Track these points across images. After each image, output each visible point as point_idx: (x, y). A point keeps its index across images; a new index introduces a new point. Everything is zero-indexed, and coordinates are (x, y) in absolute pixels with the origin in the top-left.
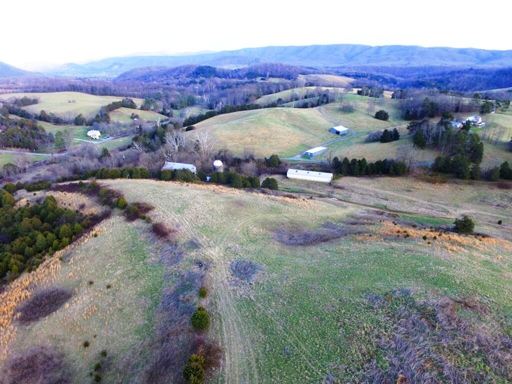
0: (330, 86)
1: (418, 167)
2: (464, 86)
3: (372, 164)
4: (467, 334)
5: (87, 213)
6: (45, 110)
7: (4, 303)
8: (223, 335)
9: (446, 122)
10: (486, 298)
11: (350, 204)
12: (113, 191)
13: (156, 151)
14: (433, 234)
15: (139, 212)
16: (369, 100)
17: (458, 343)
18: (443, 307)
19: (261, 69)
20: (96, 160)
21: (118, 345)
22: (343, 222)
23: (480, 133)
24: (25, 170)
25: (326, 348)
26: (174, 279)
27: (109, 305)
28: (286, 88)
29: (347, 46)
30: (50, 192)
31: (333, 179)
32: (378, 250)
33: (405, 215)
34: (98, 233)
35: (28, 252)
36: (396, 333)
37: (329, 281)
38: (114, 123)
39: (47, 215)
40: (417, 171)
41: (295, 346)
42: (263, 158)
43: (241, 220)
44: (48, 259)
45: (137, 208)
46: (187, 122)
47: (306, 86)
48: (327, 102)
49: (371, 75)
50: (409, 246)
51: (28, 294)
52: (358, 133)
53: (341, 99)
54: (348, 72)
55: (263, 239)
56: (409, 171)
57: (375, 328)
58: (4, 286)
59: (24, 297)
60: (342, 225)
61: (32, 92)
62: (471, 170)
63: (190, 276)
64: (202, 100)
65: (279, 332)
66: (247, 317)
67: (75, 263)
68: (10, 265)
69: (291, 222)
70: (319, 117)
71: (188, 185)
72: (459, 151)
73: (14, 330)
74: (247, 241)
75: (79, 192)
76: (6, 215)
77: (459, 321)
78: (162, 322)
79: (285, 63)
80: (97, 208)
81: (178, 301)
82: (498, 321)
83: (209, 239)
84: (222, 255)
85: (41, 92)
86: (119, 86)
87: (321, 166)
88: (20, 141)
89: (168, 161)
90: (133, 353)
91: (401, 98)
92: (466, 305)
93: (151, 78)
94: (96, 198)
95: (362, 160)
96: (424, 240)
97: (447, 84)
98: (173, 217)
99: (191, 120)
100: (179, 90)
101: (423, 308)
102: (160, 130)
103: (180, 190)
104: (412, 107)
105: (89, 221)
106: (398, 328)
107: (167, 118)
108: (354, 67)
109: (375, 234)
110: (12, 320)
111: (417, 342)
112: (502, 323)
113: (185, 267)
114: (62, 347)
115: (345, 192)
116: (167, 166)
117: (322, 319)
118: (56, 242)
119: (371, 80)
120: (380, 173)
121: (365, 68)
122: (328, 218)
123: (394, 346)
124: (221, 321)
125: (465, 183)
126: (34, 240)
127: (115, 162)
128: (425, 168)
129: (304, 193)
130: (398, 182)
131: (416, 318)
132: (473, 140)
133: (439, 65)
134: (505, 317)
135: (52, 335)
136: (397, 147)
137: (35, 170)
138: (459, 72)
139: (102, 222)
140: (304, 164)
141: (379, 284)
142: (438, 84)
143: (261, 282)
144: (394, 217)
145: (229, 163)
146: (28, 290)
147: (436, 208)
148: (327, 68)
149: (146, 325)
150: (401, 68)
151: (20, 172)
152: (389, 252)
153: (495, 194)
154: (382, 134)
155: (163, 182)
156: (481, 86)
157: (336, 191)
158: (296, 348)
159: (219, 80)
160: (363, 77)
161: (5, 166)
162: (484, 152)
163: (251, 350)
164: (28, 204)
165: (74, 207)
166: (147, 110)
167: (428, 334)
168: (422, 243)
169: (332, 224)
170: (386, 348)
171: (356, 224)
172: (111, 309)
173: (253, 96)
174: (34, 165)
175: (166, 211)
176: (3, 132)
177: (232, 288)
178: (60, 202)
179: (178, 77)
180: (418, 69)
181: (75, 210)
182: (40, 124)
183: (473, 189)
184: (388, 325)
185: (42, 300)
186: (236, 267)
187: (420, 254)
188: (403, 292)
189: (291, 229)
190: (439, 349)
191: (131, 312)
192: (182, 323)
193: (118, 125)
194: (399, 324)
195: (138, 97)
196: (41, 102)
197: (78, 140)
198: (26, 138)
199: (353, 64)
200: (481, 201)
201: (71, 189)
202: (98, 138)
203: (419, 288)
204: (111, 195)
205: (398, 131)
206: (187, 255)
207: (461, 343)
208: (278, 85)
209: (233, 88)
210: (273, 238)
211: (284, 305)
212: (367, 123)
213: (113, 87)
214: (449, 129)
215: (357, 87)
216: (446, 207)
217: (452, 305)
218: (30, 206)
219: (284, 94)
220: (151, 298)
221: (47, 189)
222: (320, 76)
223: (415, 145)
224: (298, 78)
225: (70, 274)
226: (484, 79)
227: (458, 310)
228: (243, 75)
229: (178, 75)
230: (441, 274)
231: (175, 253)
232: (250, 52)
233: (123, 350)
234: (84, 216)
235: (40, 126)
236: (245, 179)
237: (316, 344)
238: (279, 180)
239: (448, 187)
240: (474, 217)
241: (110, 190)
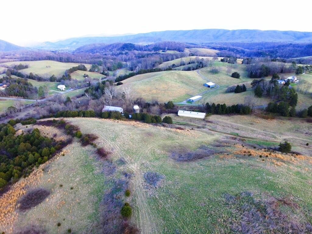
0: (204, 56)
1: (257, 109)
2: (286, 55)
3: (229, 107)
4: (285, 222)
5: (58, 140)
6: (32, 72)
7: (10, 198)
8: (140, 220)
9: (275, 81)
10: (297, 198)
11: (216, 132)
12: (73, 126)
13: (99, 99)
14: (266, 154)
15: (89, 141)
16: (228, 66)
17: (279, 228)
18: (271, 204)
19: (162, 45)
20: (63, 104)
21: (78, 226)
22: (211, 145)
23: (296, 87)
24: (20, 110)
25: (200, 230)
26: (111, 184)
27: (72, 200)
28: (177, 58)
29: (215, 30)
30: (36, 125)
31: (206, 116)
32: (232, 165)
33: (249, 139)
34: (65, 153)
35: (24, 165)
36: (242, 221)
37: (203, 186)
38: (74, 80)
39: (35, 140)
40: (257, 112)
41: (182, 229)
42: (164, 103)
43: (150, 145)
44: (35, 170)
45: (88, 138)
46: (117, 80)
47: (190, 56)
48: (202, 67)
49: (229, 48)
50: (251, 162)
51: (24, 192)
52: (221, 86)
53: (211, 65)
54: (216, 46)
55: (163, 157)
56: (252, 111)
57: (229, 217)
58: (10, 186)
59: (22, 194)
60: (211, 147)
61: (25, 60)
62: (290, 111)
63: (120, 183)
64: (127, 65)
65: (173, 219)
66: (154, 209)
67: (52, 173)
68: (13, 173)
69: (180, 146)
70: (197, 77)
71: (118, 122)
72: (283, 99)
73: (16, 215)
74: (154, 158)
75: (53, 126)
76: (10, 140)
77: (280, 214)
78: (103, 212)
79: (177, 41)
80: (64, 136)
81: (113, 198)
82: (304, 214)
83: (131, 158)
84: (139, 168)
85: (30, 61)
86: (77, 57)
87: (198, 108)
88: (18, 92)
89: (106, 105)
90: (87, 231)
91: (247, 63)
92: (285, 203)
93: (95, 51)
94: (63, 130)
95: (223, 105)
96: (260, 158)
97: (276, 54)
98: (109, 143)
99: (120, 78)
100: (112, 59)
101: (259, 205)
102: (101, 85)
103: (113, 125)
104: (254, 70)
105: (59, 145)
106: (243, 218)
107: (105, 76)
108: (219, 43)
109: (231, 153)
110: (15, 208)
111: (254, 227)
112: (307, 214)
113: (117, 176)
114: (45, 225)
115: (213, 124)
116: (105, 108)
117: (198, 211)
118: (40, 159)
119: (229, 51)
120: (234, 112)
121: (226, 44)
122: (202, 142)
123: (240, 229)
124: (138, 212)
125: (286, 119)
126: (27, 157)
127: (74, 105)
128: (262, 109)
129: (188, 125)
130: (246, 118)
131: (254, 211)
132: (291, 92)
133: (271, 41)
134: (309, 210)
135: (39, 219)
136: (244, 96)
137: (26, 110)
138: (283, 46)
139: (67, 146)
140: (188, 107)
141: (232, 189)
142: (270, 54)
143: (162, 186)
144: (243, 141)
145: (143, 106)
146: (24, 189)
147: (268, 135)
148: (203, 43)
149: (94, 213)
150: (248, 43)
151: (18, 111)
152: (239, 167)
153: (304, 125)
154: (235, 88)
155: (103, 119)
156: (297, 55)
157: (208, 124)
158: (183, 230)
159: (136, 52)
160: (224, 49)
161: (9, 108)
162: (298, 99)
163: (156, 231)
164: (23, 133)
165: (50, 136)
166: (93, 71)
167: (261, 221)
168: (259, 160)
169: (205, 146)
170: (236, 230)
171: (219, 146)
172: (73, 202)
173: (157, 63)
174: (26, 107)
175: (105, 140)
176: (8, 86)
177: (145, 190)
178: (42, 132)
179: (112, 50)
180: (258, 44)
181: (51, 138)
182: (30, 81)
183: (291, 123)
184: (237, 216)
185: (33, 196)
186: (147, 177)
187: (257, 168)
188: (246, 194)
189: (180, 150)
190: (268, 232)
191: (85, 204)
192: (116, 212)
193: (76, 81)
194: (244, 215)
195: (88, 63)
196: (30, 67)
197: (52, 91)
198: (21, 90)
199: (218, 41)
200: (296, 130)
201: (48, 124)
202: (64, 90)
203: (256, 191)
204: (72, 128)
205: (246, 86)
206: (118, 168)
207: (281, 228)
208: (172, 55)
209: (145, 58)
210: (169, 156)
211: (175, 201)
212: (227, 80)
213: (73, 57)
214: (276, 85)
215: (221, 56)
216: (274, 134)
217: (276, 203)
218: (24, 135)
219: (176, 61)
220: (97, 196)
221: (34, 124)
222: (198, 49)
223: (256, 96)
224: (185, 50)
225: (49, 180)
226: (299, 50)
227: (280, 206)
228: (151, 48)
229: (112, 49)
230: (270, 182)
231: (111, 168)
232: (156, 34)
233: (81, 229)
234: (56, 141)
235: (30, 83)
236: (153, 118)
237: (195, 228)
238: (173, 117)
239: (276, 122)
240: (292, 141)
241: (72, 126)
